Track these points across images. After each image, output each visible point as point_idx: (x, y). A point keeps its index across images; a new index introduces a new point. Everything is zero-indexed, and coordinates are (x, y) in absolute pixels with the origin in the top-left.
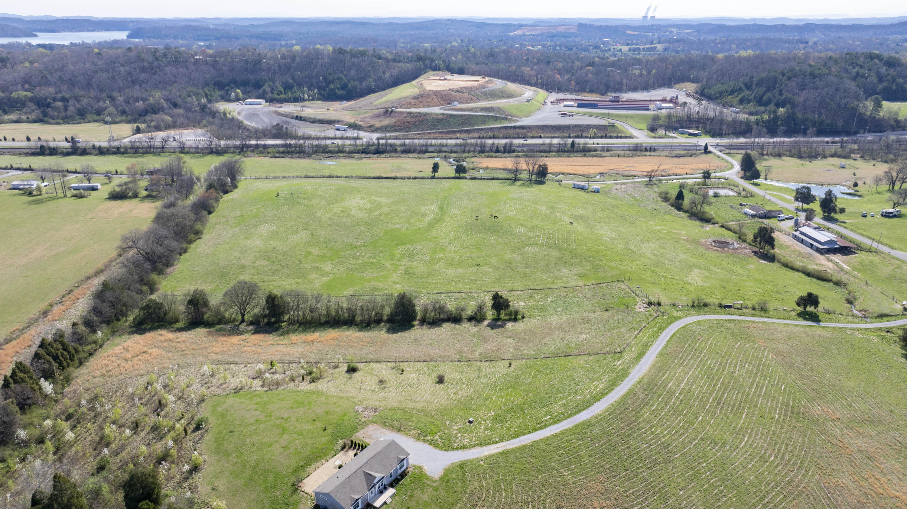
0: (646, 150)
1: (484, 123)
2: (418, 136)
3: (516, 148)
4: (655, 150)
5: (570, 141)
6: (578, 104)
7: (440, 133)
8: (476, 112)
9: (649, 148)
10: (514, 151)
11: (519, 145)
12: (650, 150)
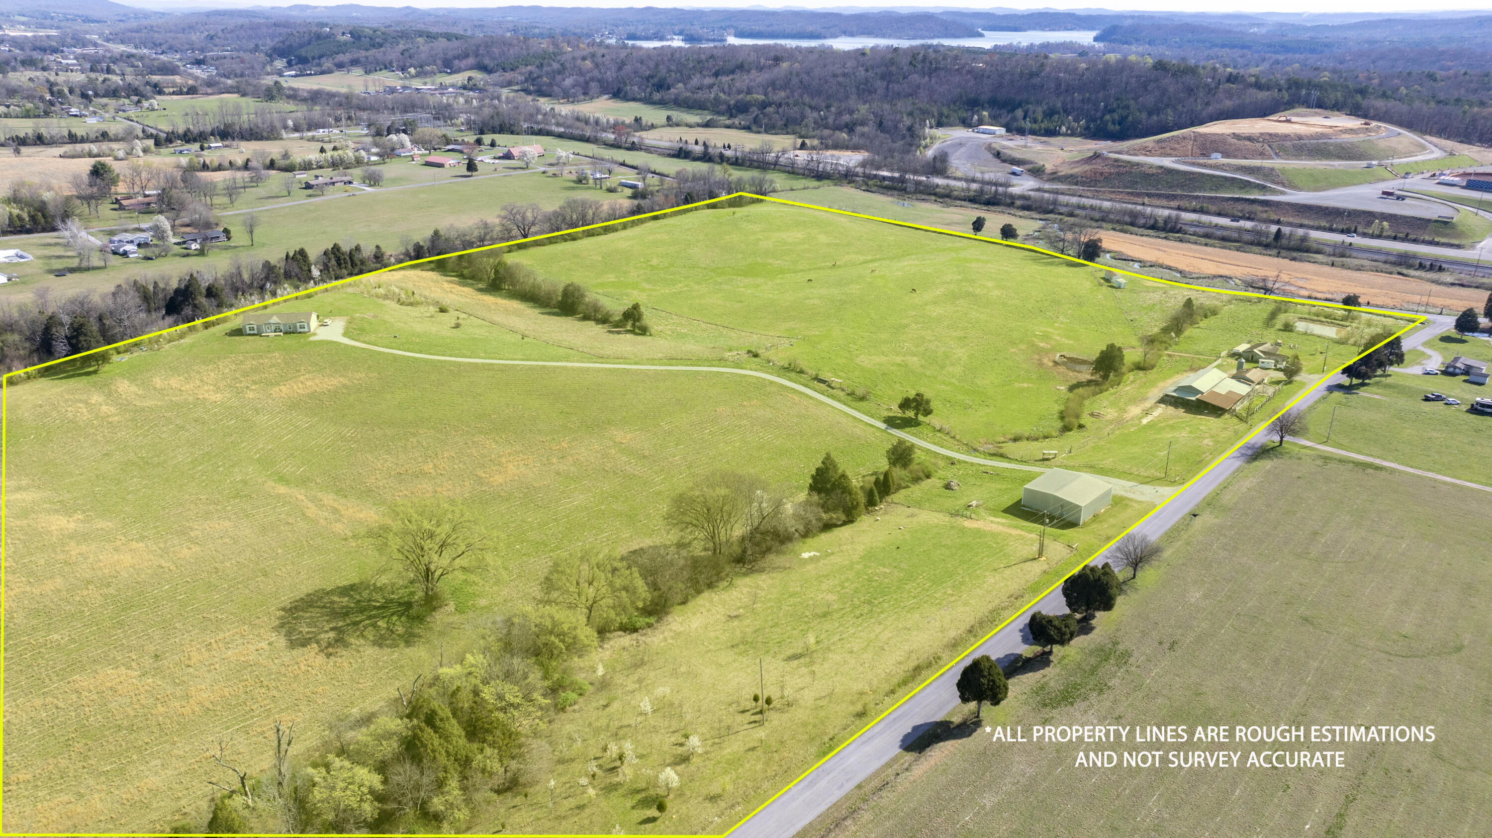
0: (1421, 267)
1: (1217, 188)
2: (1089, 194)
3: (1184, 227)
4: (1441, 269)
5: (1274, 228)
6: (1469, 181)
7: (1128, 193)
8: (1225, 171)
9: (1428, 263)
10: (1179, 231)
11: (1192, 224)
12: (1432, 268)
